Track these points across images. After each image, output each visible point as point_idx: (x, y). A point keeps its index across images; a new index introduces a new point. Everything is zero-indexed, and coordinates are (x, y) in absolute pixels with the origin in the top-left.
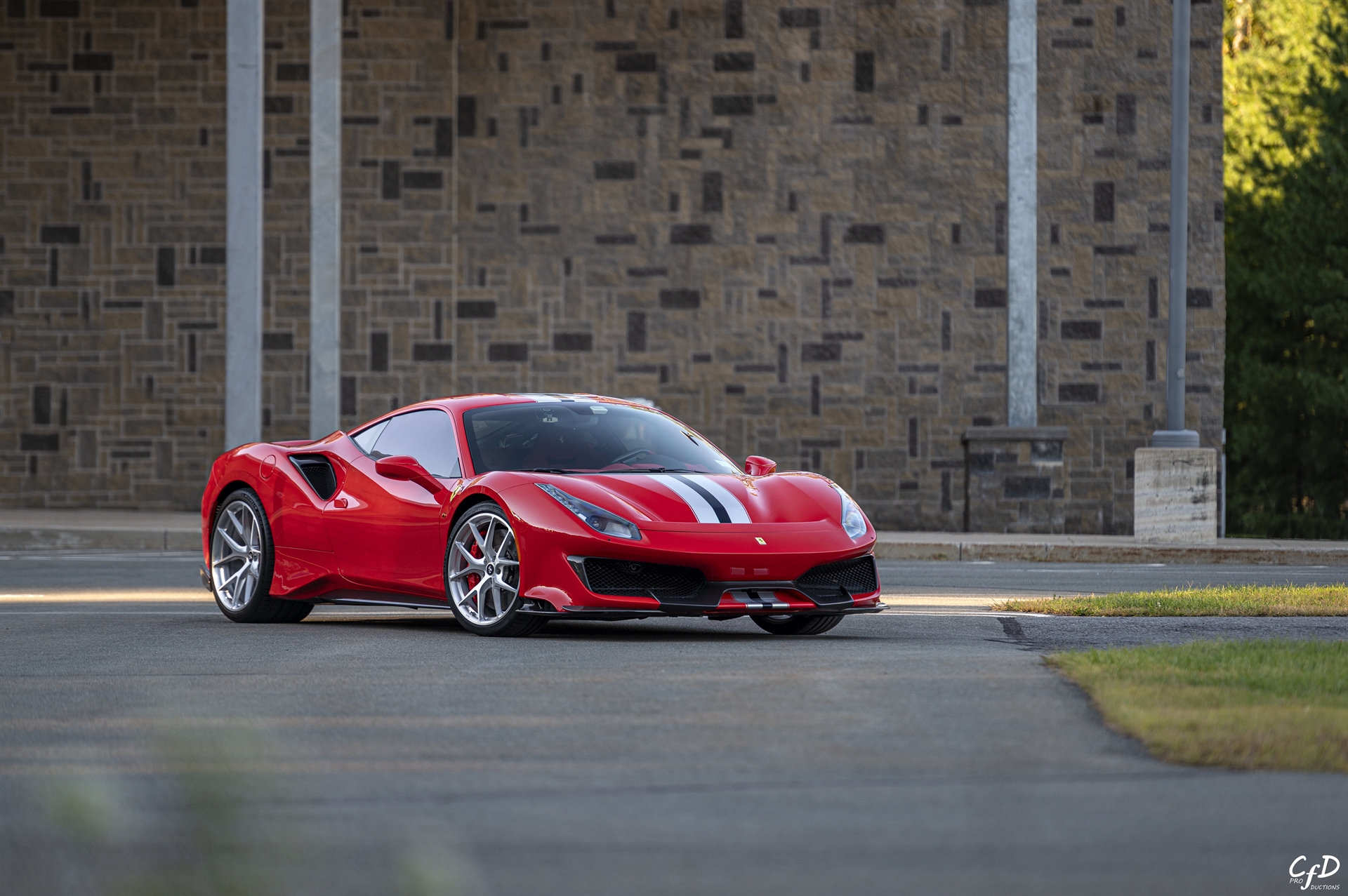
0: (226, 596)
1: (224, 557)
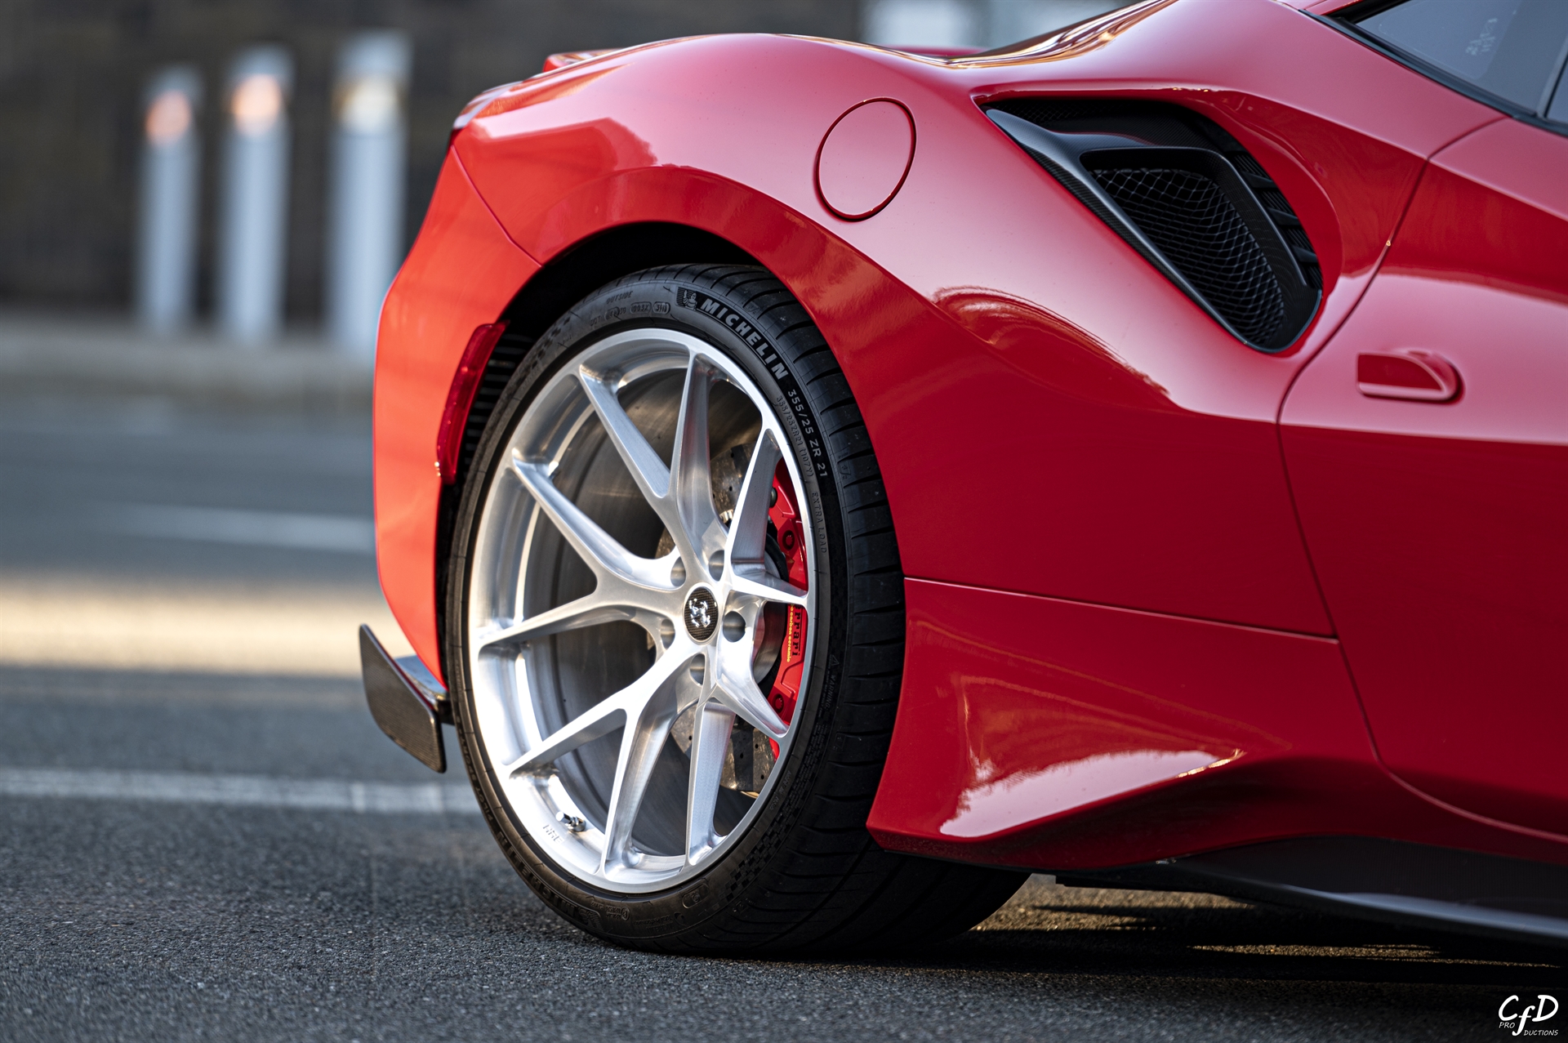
0: (553, 809)
1: (530, 612)
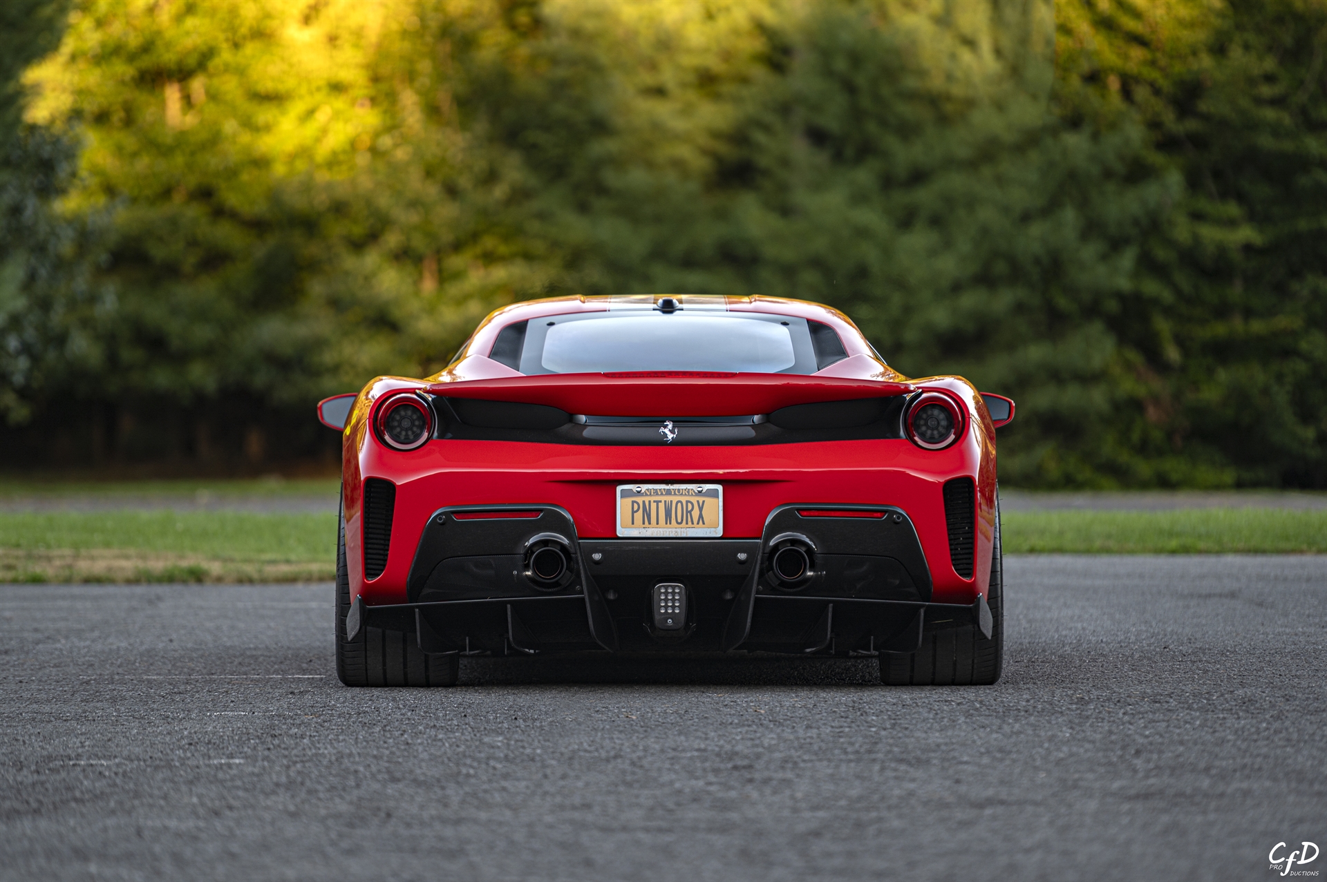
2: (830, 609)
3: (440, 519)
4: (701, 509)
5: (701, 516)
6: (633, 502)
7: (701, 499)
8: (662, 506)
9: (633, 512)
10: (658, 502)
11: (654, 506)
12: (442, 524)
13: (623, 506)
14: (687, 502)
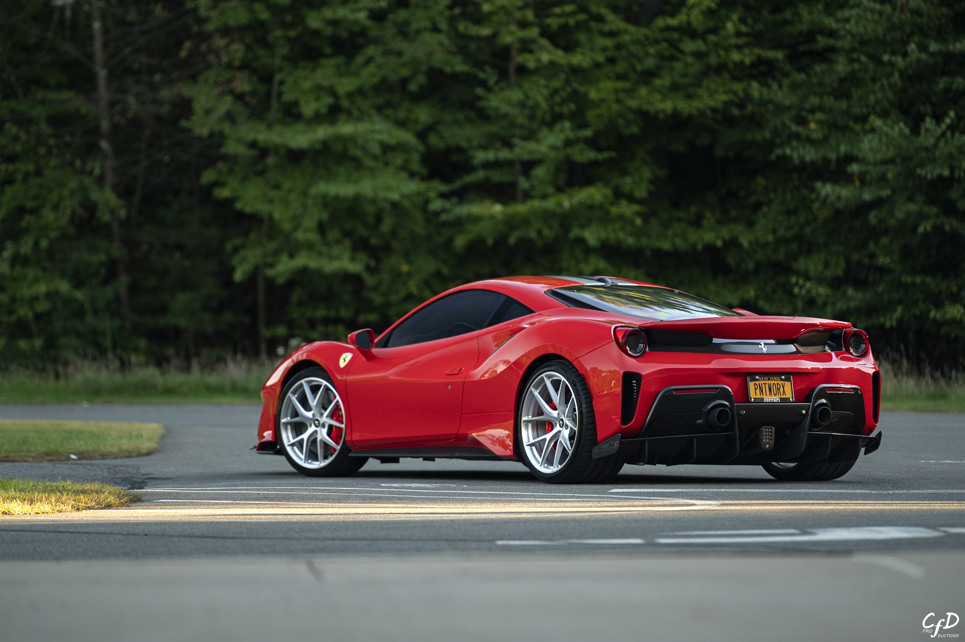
2: (830, 439)
3: (667, 393)
4: (783, 387)
5: (784, 391)
6: (755, 384)
7: (783, 382)
8: (767, 385)
9: (756, 389)
10: (765, 384)
11: (764, 385)
12: (668, 396)
13: (751, 385)
14: (778, 384)
